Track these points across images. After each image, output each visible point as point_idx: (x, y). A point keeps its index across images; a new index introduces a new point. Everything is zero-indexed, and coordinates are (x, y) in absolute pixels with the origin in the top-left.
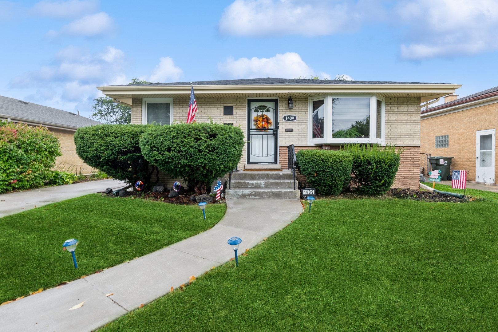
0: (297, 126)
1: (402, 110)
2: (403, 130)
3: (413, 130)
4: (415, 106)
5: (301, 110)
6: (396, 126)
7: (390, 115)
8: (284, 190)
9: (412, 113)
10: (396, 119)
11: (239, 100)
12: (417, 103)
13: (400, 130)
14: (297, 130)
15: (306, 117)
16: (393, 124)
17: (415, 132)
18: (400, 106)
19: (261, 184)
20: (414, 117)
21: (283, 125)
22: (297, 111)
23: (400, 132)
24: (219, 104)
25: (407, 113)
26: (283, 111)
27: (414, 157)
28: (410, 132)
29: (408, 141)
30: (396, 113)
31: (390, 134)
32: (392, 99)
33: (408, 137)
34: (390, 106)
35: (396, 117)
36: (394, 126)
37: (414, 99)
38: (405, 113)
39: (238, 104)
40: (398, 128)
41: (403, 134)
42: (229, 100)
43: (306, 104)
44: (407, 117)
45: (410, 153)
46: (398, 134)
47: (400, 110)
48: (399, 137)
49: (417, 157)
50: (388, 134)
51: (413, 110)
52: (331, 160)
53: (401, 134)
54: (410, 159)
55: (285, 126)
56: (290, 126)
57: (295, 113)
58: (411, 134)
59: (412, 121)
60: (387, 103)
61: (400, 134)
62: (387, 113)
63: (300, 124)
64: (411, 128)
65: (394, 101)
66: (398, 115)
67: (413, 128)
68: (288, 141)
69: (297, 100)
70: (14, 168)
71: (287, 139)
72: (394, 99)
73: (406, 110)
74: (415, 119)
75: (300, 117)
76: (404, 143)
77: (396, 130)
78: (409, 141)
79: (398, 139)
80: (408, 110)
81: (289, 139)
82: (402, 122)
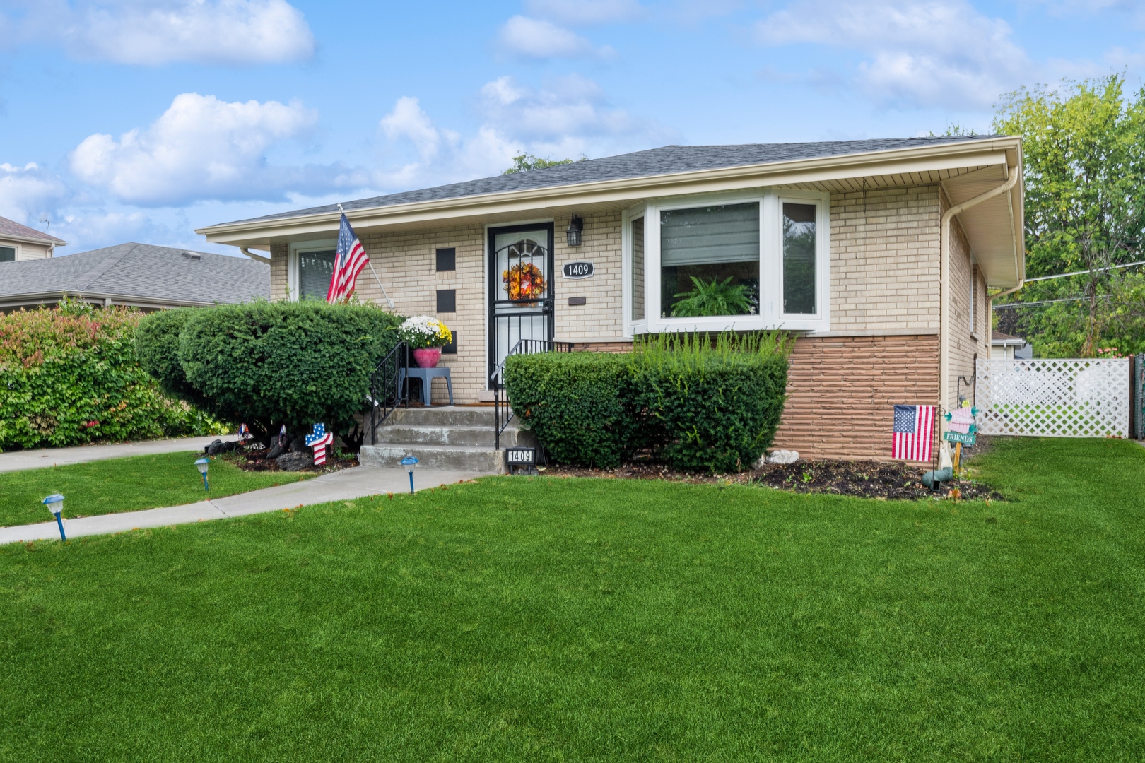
0: (595, 289)
1: (879, 227)
2: (884, 286)
3: (916, 285)
4: (922, 210)
5: (604, 248)
6: (863, 275)
7: (843, 243)
8: (469, 451)
9: (910, 232)
10: (862, 255)
11: (467, 232)
12: (926, 202)
13: (875, 287)
14: (596, 300)
15: (618, 265)
16: (853, 269)
17: (921, 292)
18: (873, 213)
19: (442, 436)
20: (917, 245)
21: (565, 288)
22: (594, 251)
23: (873, 293)
24: (427, 246)
25: (894, 233)
26: (564, 251)
27: (917, 368)
28: (905, 292)
29: (899, 318)
30: (862, 235)
31: (843, 301)
32: (848, 196)
33: (899, 305)
34: (843, 216)
35: (863, 248)
36: (857, 275)
37: (915, 190)
38: (889, 233)
39: (465, 243)
40: (869, 281)
41: (884, 299)
42: (447, 234)
43: (618, 229)
44: (894, 246)
45: (906, 356)
46: (869, 300)
47: (874, 227)
48: (871, 306)
49: (927, 368)
50: (839, 301)
51: (915, 224)
52: (547, 377)
53: (878, 299)
54: (906, 374)
55: (567, 290)
56: (580, 289)
57: (591, 255)
58: (910, 298)
59: (912, 259)
60: (834, 210)
61: (874, 300)
62: (833, 237)
63: (604, 283)
64: (908, 279)
65: (854, 201)
66: (868, 241)
67: (915, 278)
68: (575, 329)
69: (596, 220)
70: (91, 397)
71: (572, 323)
72: (856, 195)
73: (893, 226)
74: (921, 251)
75: (602, 265)
76: (889, 326)
77: (862, 287)
78: (903, 318)
79: (869, 313)
80: (900, 225)
81: (577, 323)
82: (881, 261)
